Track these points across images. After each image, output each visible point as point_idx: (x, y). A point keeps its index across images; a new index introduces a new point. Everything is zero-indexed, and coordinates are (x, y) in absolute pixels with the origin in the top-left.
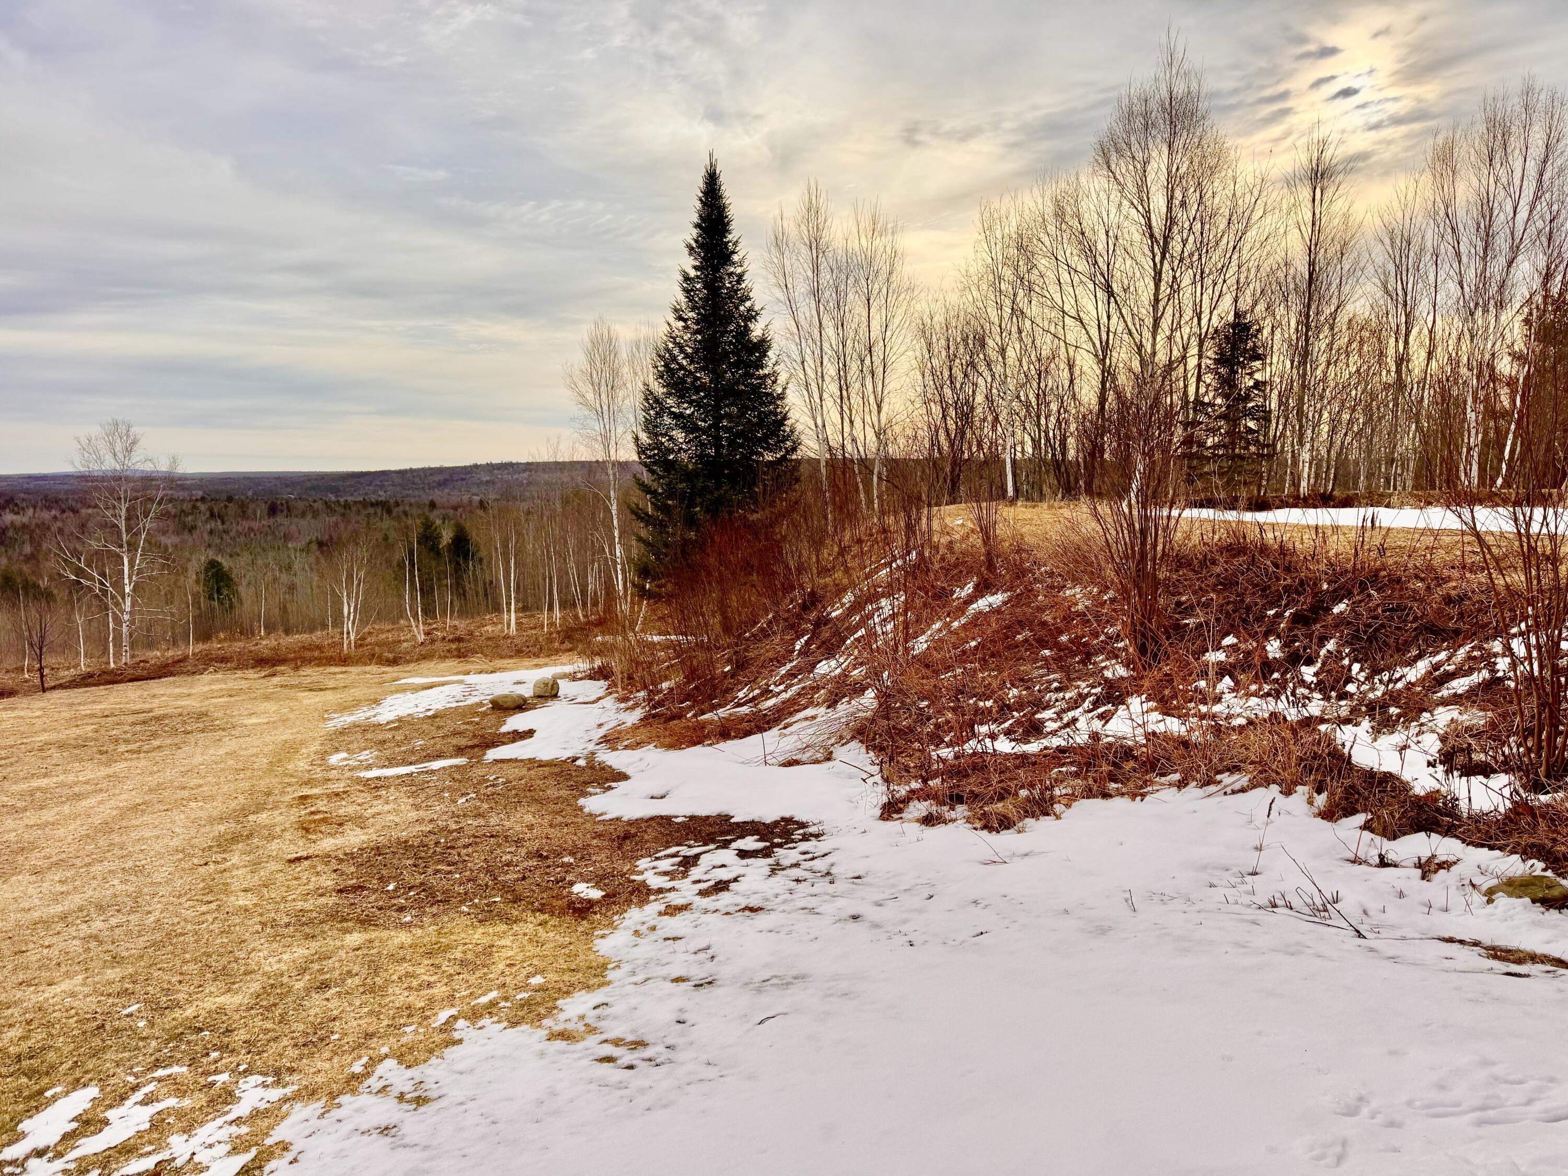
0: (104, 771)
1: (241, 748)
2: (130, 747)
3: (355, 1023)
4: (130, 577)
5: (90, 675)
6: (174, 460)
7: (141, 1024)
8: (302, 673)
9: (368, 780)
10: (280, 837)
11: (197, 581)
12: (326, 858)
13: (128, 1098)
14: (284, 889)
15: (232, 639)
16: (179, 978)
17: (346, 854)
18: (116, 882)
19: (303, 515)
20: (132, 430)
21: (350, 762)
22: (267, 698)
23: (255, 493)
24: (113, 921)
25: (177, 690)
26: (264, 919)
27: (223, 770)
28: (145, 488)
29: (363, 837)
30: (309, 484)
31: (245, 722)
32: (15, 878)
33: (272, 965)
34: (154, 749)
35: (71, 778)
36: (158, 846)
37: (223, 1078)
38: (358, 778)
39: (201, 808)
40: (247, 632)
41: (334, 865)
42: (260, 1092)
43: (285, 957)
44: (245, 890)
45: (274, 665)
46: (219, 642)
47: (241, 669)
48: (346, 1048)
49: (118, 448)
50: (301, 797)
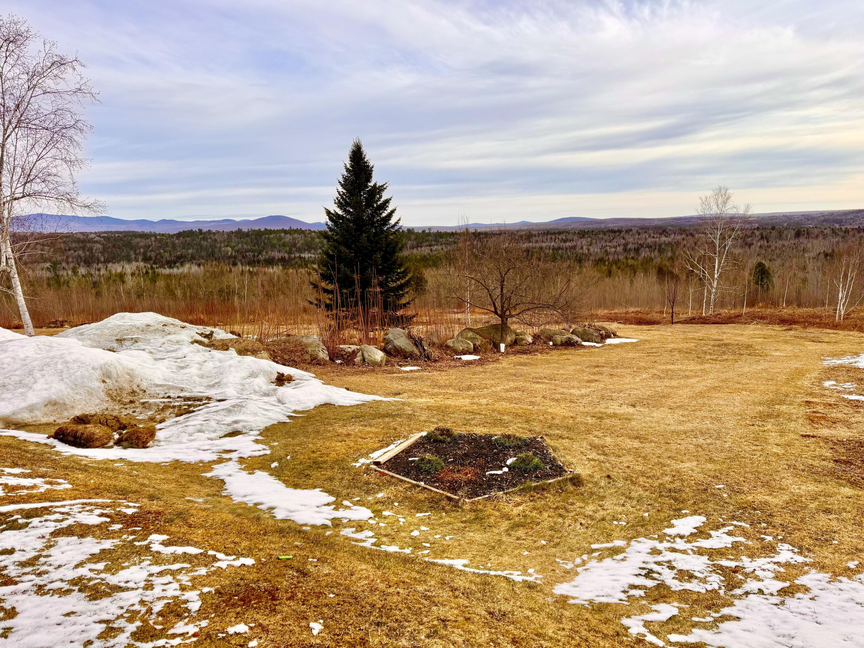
0: (699, 367)
1: (770, 367)
2: (712, 357)
3: (849, 539)
4: (718, 270)
5: (694, 319)
6: (748, 207)
7: (725, 495)
8: (808, 330)
9: (851, 400)
10: (795, 421)
11: (750, 274)
12: (826, 440)
13: (720, 529)
14: (799, 450)
15: (766, 307)
16: (744, 479)
17: (838, 441)
18: (708, 422)
19: (817, 237)
20: (728, 192)
21: (838, 388)
22: (786, 342)
23: (788, 225)
24: (708, 441)
25: (736, 332)
26: (789, 463)
27: (760, 377)
28: (730, 223)
29: (849, 434)
30: (823, 218)
31: (774, 354)
32: (661, 409)
33: (794, 489)
34: (724, 360)
35: (684, 367)
36: (728, 410)
37: (769, 538)
38: (843, 398)
39: (749, 396)
40: (775, 304)
41: (830, 445)
42: (791, 554)
43: (803, 487)
44: (777, 445)
45: (791, 324)
46: (759, 308)
47: (772, 324)
48: (843, 551)
49: (720, 201)
50: (807, 402)
